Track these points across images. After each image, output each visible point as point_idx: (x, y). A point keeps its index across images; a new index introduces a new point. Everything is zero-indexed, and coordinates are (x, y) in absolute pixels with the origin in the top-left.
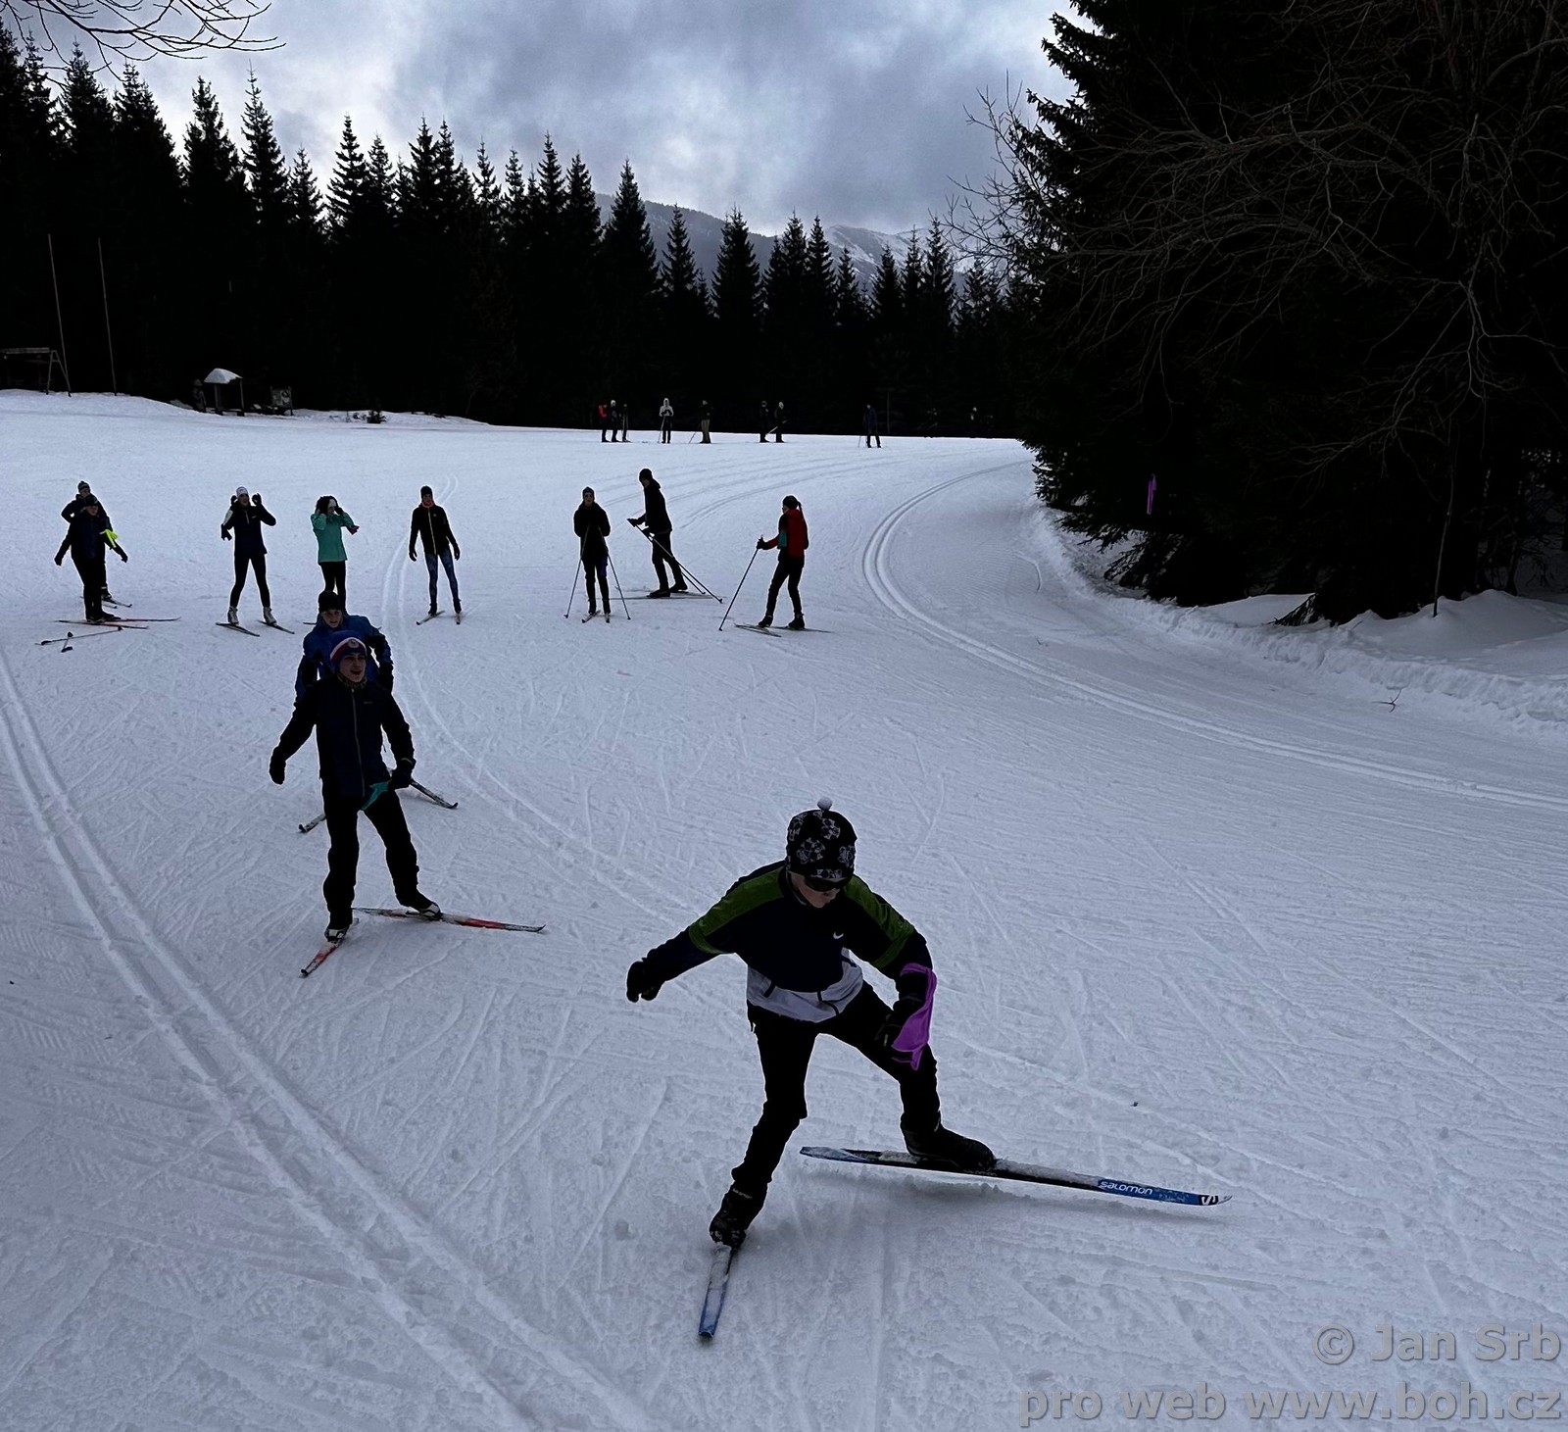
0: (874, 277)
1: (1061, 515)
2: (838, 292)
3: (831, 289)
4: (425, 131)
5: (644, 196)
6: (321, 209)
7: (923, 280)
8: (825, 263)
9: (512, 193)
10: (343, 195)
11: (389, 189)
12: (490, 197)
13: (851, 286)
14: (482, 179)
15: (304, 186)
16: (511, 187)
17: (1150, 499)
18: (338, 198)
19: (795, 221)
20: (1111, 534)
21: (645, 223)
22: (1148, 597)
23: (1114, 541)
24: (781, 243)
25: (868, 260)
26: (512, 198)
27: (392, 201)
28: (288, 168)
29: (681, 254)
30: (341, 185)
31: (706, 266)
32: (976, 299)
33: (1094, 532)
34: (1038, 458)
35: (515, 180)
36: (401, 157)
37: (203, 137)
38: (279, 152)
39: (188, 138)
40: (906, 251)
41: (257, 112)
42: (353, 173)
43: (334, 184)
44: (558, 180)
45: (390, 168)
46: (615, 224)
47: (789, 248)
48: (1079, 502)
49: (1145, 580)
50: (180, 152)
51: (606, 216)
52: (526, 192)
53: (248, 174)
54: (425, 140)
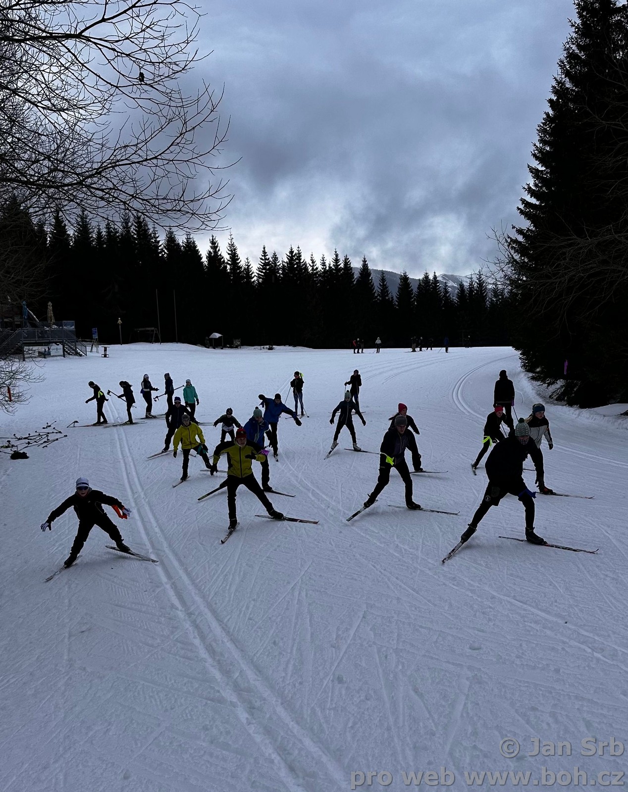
0: (456, 291)
1: (531, 375)
2: (443, 297)
3: (440, 296)
4: (292, 249)
5: (371, 267)
6: (254, 277)
7: (475, 292)
8: (438, 288)
9: (322, 269)
10: (262, 272)
11: (278, 269)
12: (315, 270)
13: (448, 295)
14: (312, 265)
15: (248, 269)
16: (322, 267)
17: (565, 368)
18: (260, 273)
19: (427, 273)
20: (550, 382)
21: (371, 276)
22: (567, 405)
23: (552, 384)
24: (421, 281)
25: (455, 285)
26: (323, 270)
27: (279, 273)
28: (242, 263)
29: (384, 288)
30: (261, 269)
31: (394, 292)
32: (495, 297)
33: (544, 381)
34: (521, 354)
35: (324, 264)
36: (283, 259)
37: (213, 255)
38: (239, 258)
39: (207, 255)
40: (469, 282)
41: (232, 245)
42: (265, 264)
43: (258, 268)
44: (339, 263)
45: (279, 262)
46: (360, 277)
47: (424, 283)
48: (538, 370)
49: (566, 398)
50: (204, 260)
51: (356, 275)
52: (327, 268)
53: (228, 267)
54: (291, 252)
